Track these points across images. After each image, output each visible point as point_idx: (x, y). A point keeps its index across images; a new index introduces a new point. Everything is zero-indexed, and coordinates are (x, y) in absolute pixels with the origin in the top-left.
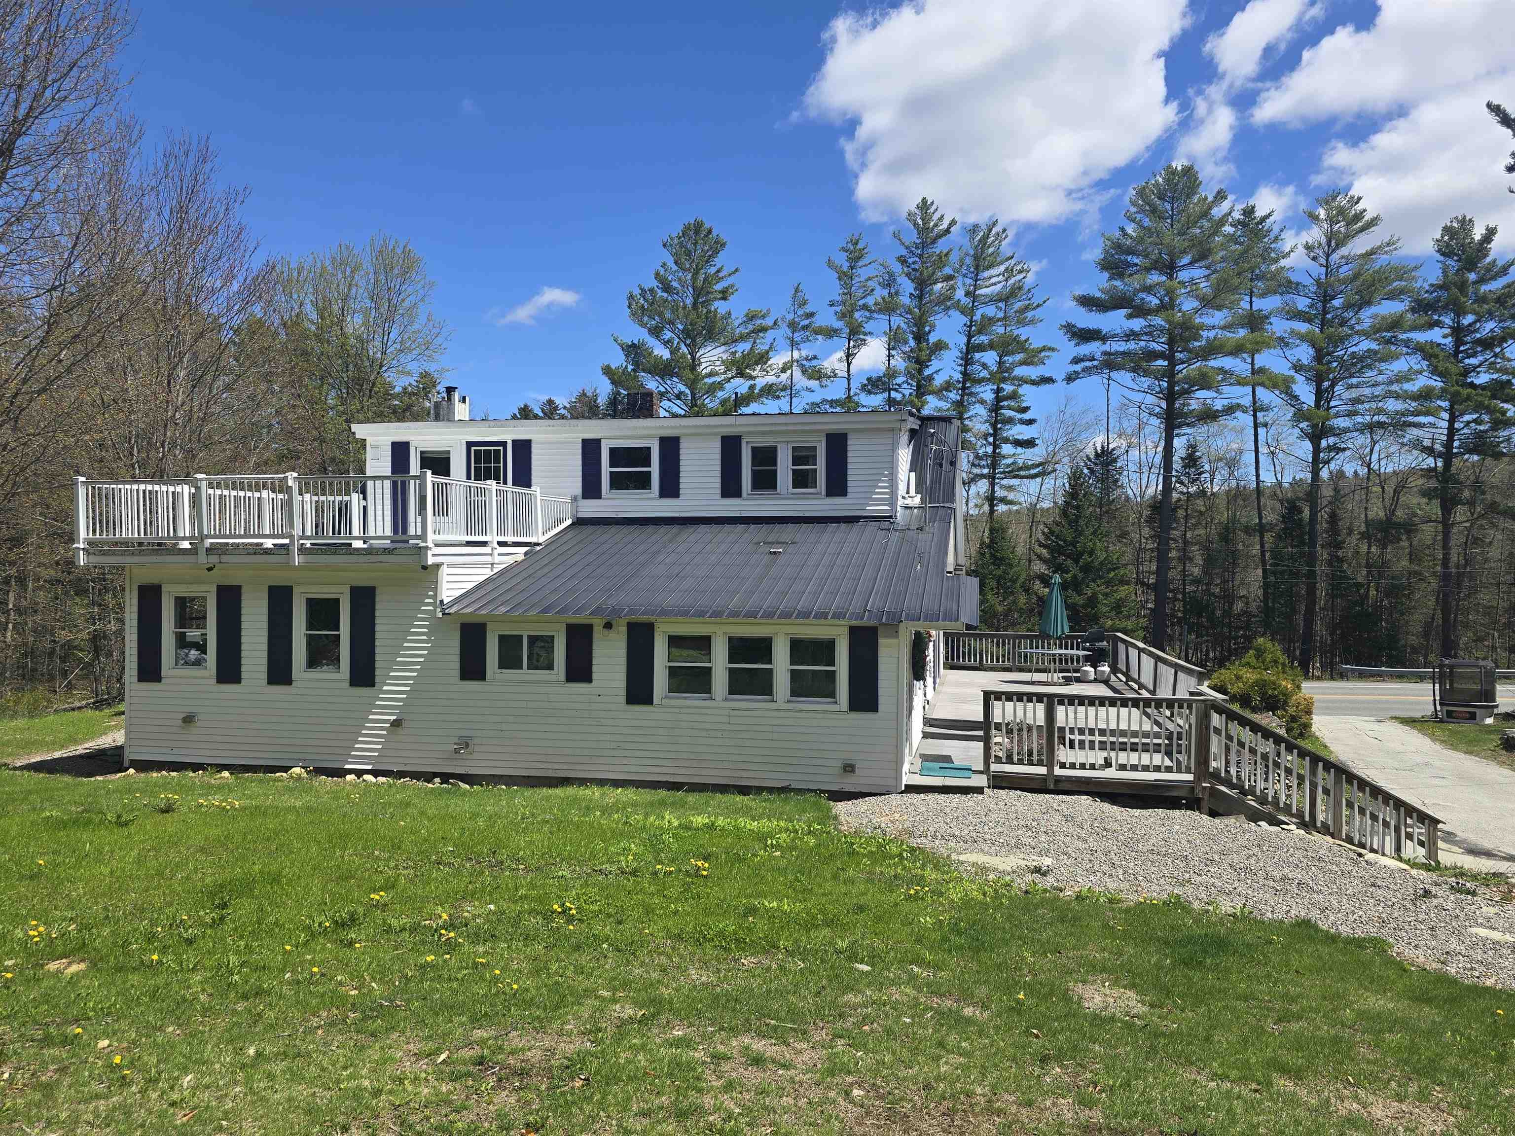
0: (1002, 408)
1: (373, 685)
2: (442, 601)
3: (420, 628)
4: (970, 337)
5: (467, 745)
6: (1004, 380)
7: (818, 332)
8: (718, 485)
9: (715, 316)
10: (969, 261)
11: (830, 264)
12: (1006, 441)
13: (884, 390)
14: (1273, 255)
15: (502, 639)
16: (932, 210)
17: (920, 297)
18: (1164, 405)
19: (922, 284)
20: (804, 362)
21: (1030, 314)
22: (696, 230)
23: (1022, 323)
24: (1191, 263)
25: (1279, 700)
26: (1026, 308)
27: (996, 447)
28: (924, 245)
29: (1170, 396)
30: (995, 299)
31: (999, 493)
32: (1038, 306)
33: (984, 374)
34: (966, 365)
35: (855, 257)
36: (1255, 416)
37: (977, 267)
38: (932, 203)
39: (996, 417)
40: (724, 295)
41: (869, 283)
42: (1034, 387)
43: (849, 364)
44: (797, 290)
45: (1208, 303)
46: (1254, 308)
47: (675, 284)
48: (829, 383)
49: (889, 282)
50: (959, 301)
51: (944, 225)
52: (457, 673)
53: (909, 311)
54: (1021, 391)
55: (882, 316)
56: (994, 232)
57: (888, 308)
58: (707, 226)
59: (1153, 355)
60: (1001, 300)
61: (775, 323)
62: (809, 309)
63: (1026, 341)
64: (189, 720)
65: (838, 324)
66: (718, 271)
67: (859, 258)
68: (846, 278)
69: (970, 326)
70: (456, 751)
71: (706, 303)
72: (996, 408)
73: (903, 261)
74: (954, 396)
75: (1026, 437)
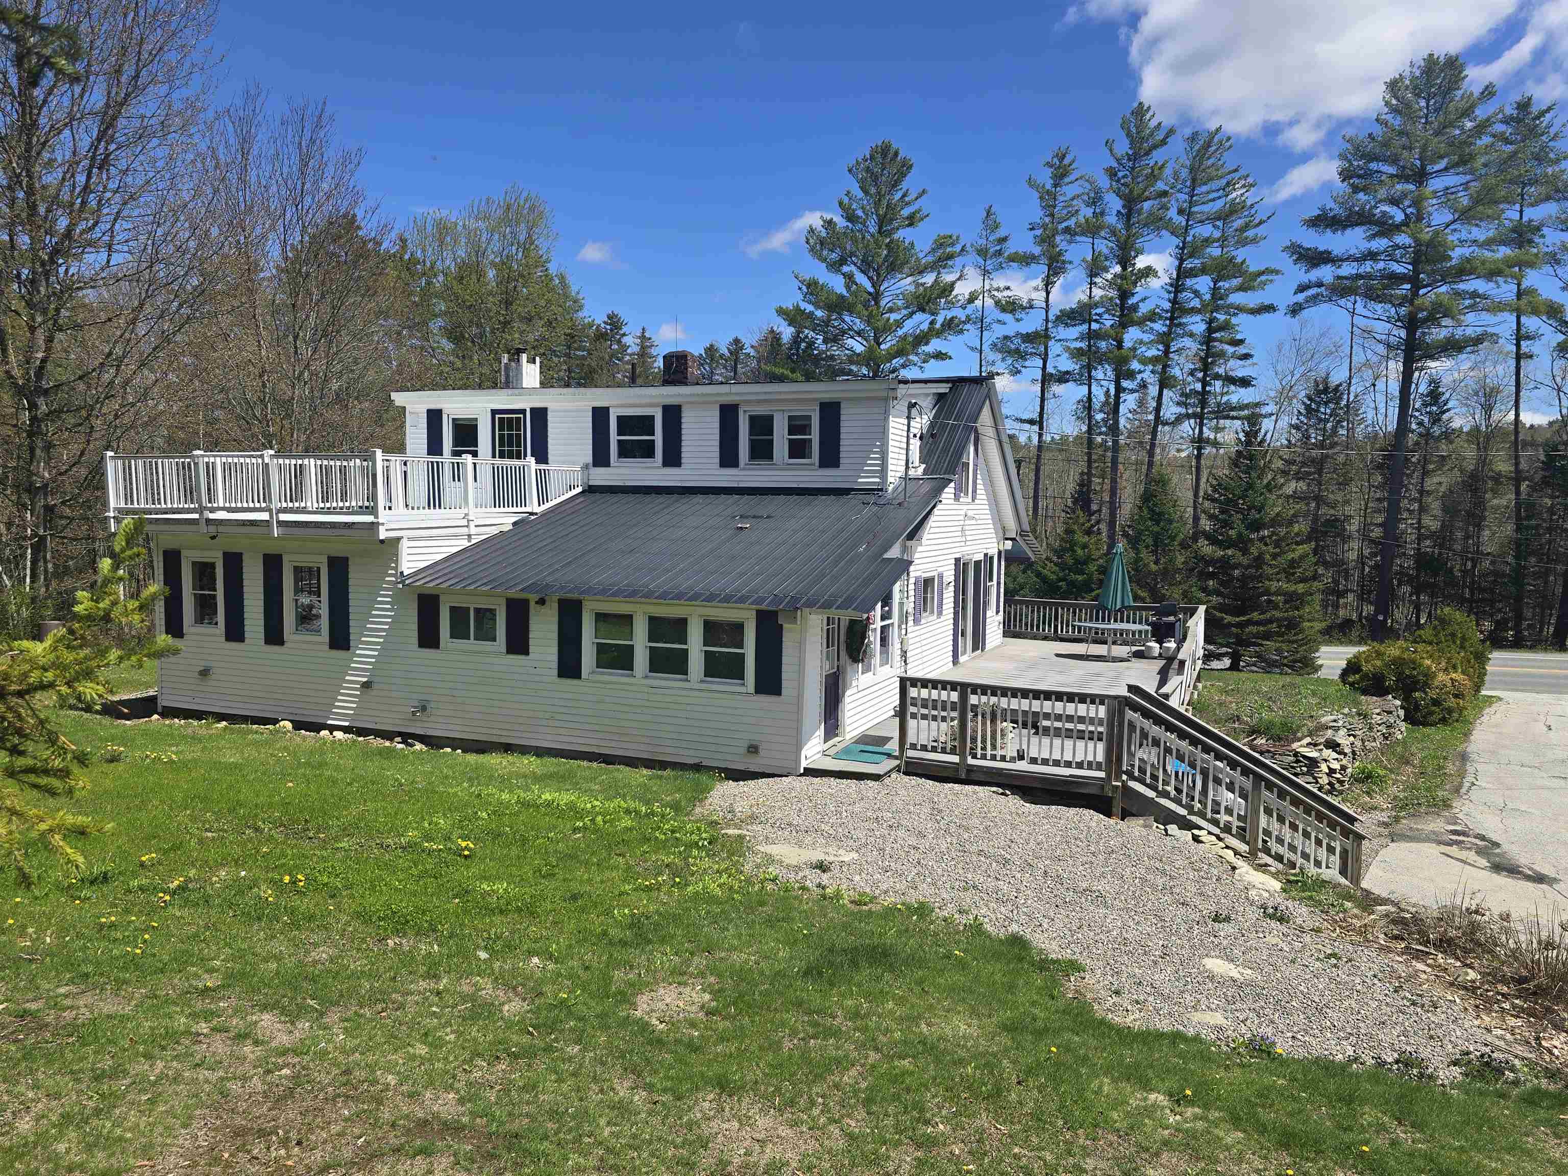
0: (1215, 340)
1: (348, 649)
2: (402, 573)
3: (385, 597)
4: (1181, 261)
5: (424, 709)
6: (1217, 309)
7: (1012, 259)
8: (717, 454)
9: (898, 247)
10: (1184, 173)
11: (1031, 183)
12: (1217, 377)
13: (1084, 322)
14: (1552, 155)
15: (453, 609)
16: (1148, 116)
17: (1129, 216)
18: (1403, 333)
19: (1131, 203)
20: (996, 293)
21: (1250, 233)
22: (885, 152)
23: (1244, 243)
24: (1446, 169)
25: (1418, 682)
26: (1247, 227)
27: (1205, 384)
28: (1134, 157)
29: (1412, 324)
30: (1213, 219)
31: (1207, 433)
32: (1261, 223)
33: (1196, 303)
34: (1176, 292)
35: (1061, 174)
36: (1518, 346)
37: (1194, 180)
38: (1149, 108)
39: (1208, 349)
40: (911, 221)
41: (1075, 202)
42: (1251, 317)
43: (1048, 293)
44: (988, 213)
45: (1465, 216)
46: (1525, 219)
47: (860, 213)
48: (1023, 315)
49: (1095, 200)
50: (1171, 219)
51: (1160, 136)
52: (415, 640)
53: (1113, 233)
54: (1234, 320)
55: (1083, 239)
56: (1216, 140)
57: (1092, 230)
58: (894, 146)
59: (1395, 279)
60: (1219, 219)
61: (963, 250)
62: (1001, 233)
63: (1242, 263)
64: (205, 673)
65: (1037, 250)
66: (904, 196)
67: (1063, 176)
68: (1049, 199)
69: (1183, 249)
70: (414, 713)
71: (890, 233)
72: (1208, 340)
73: (1112, 173)
74: (1159, 327)
75: (1240, 373)
